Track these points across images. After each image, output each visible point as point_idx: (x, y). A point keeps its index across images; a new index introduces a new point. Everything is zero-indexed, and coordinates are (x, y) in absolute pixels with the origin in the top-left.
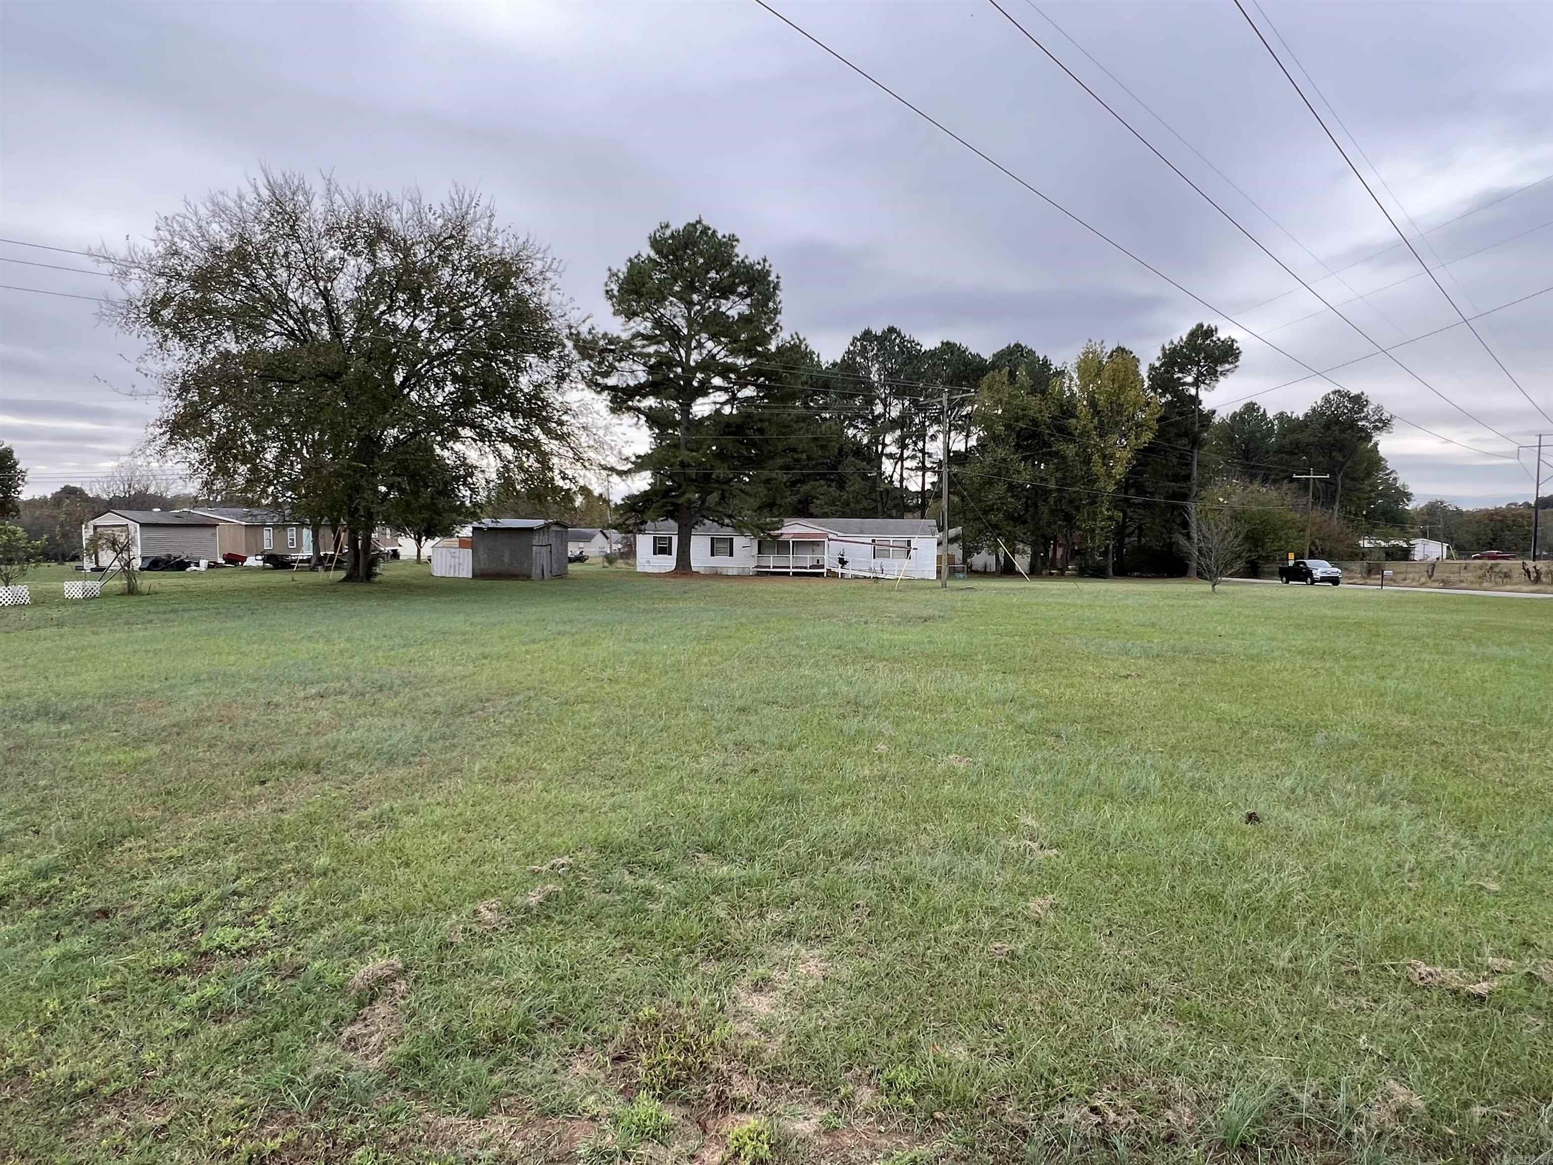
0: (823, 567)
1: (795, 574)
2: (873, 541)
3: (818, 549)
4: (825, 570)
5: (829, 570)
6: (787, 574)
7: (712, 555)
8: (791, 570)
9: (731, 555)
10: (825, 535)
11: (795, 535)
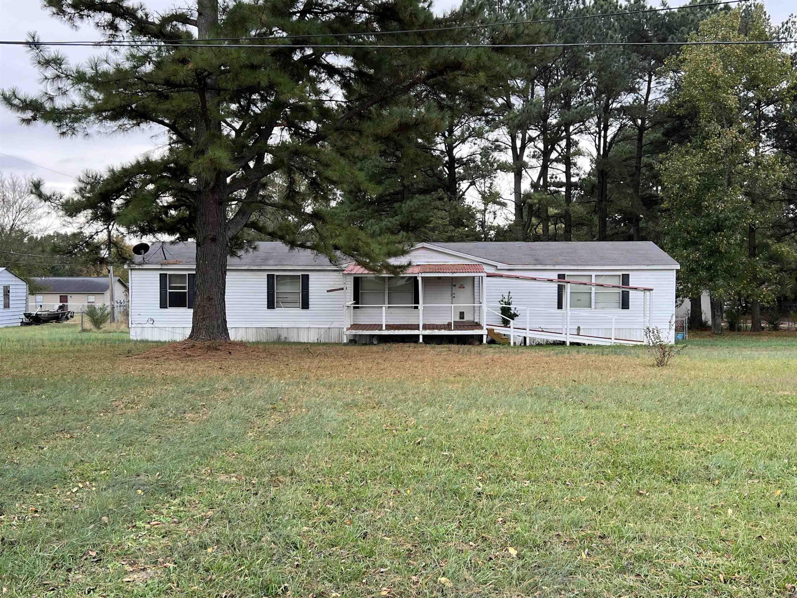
0: (478, 326)
1: (428, 339)
2: (561, 277)
3: (465, 294)
4: (484, 332)
5: (490, 331)
6: (414, 339)
7: (271, 305)
8: (421, 332)
9: (305, 305)
10: (477, 267)
11: (424, 268)
